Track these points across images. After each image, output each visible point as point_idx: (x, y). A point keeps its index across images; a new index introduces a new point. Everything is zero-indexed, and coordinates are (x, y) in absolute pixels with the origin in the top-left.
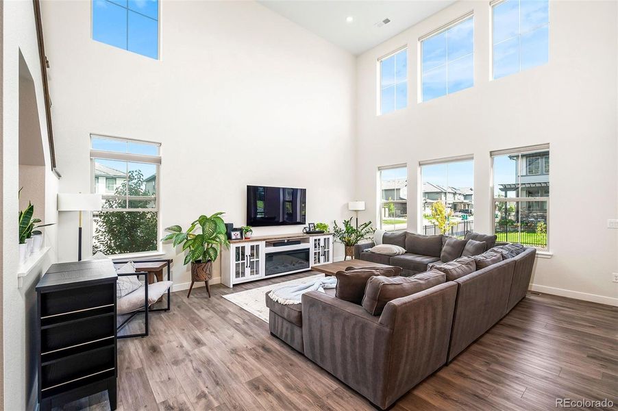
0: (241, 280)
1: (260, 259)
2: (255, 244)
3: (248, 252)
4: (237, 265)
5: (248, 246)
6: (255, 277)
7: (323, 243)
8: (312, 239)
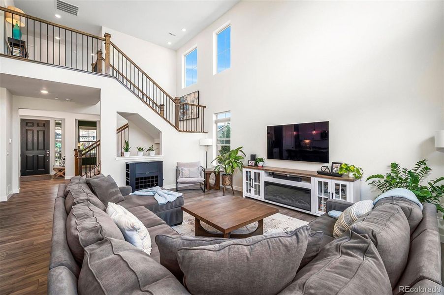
0: (248, 195)
1: (261, 184)
2: (257, 171)
3: (253, 176)
5: (253, 172)
6: (257, 197)
7: (331, 189)
8: (315, 181)
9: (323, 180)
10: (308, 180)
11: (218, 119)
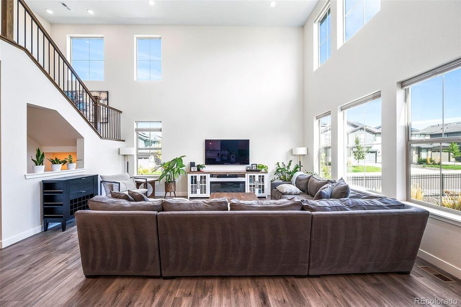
0: (194, 195)
1: (206, 185)
2: (203, 175)
3: (198, 179)
4: (192, 186)
5: (198, 176)
6: (203, 195)
7: (257, 179)
8: (248, 175)
9: (252, 175)
10: (243, 176)
11: (139, 127)
